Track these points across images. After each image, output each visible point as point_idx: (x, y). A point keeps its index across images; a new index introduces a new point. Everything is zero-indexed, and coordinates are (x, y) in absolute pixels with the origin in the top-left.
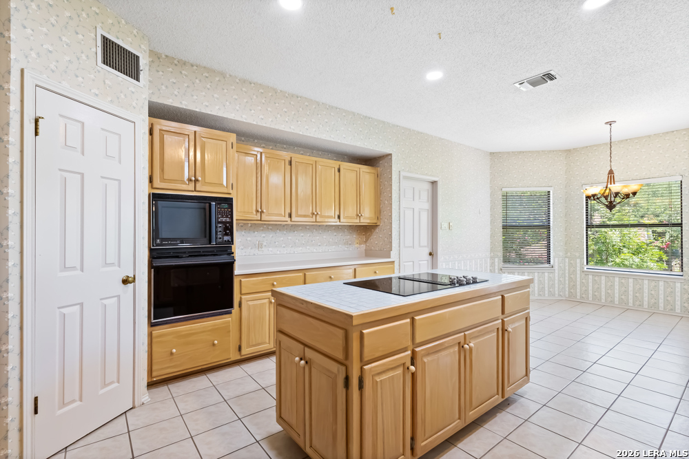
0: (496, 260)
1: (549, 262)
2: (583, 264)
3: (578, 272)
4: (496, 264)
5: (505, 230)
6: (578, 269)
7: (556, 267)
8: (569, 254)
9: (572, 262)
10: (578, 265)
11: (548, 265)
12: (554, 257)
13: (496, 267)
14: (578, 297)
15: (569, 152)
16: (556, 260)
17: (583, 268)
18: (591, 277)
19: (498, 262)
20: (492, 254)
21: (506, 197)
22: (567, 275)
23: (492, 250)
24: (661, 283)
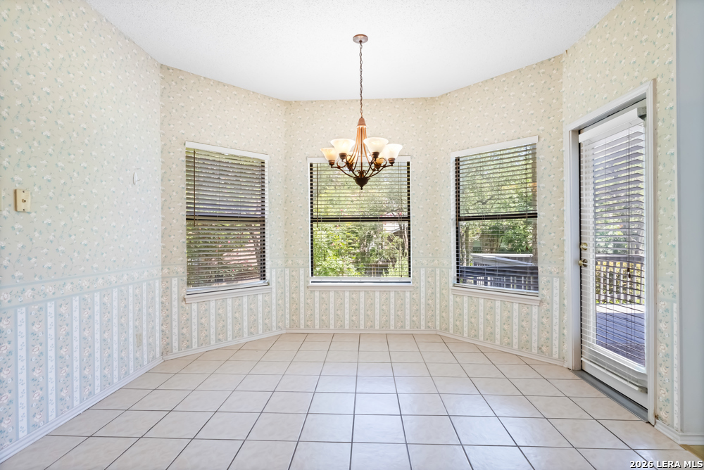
0: (175, 281)
1: (263, 277)
2: (308, 276)
3: (302, 288)
4: (175, 289)
5: (192, 222)
6: (302, 283)
7: (273, 285)
8: (290, 262)
9: (294, 273)
10: (302, 277)
11: (263, 281)
12: (271, 269)
13: (175, 296)
14: (302, 327)
15: (290, 105)
16: (274, 273)
17: (308, 282)
18: (317, 294)
19: (178, 285)
20: (166, 271)
21: (193, 160)
22: (288, 294)
23: (165, 263)
24: (392, 294)
